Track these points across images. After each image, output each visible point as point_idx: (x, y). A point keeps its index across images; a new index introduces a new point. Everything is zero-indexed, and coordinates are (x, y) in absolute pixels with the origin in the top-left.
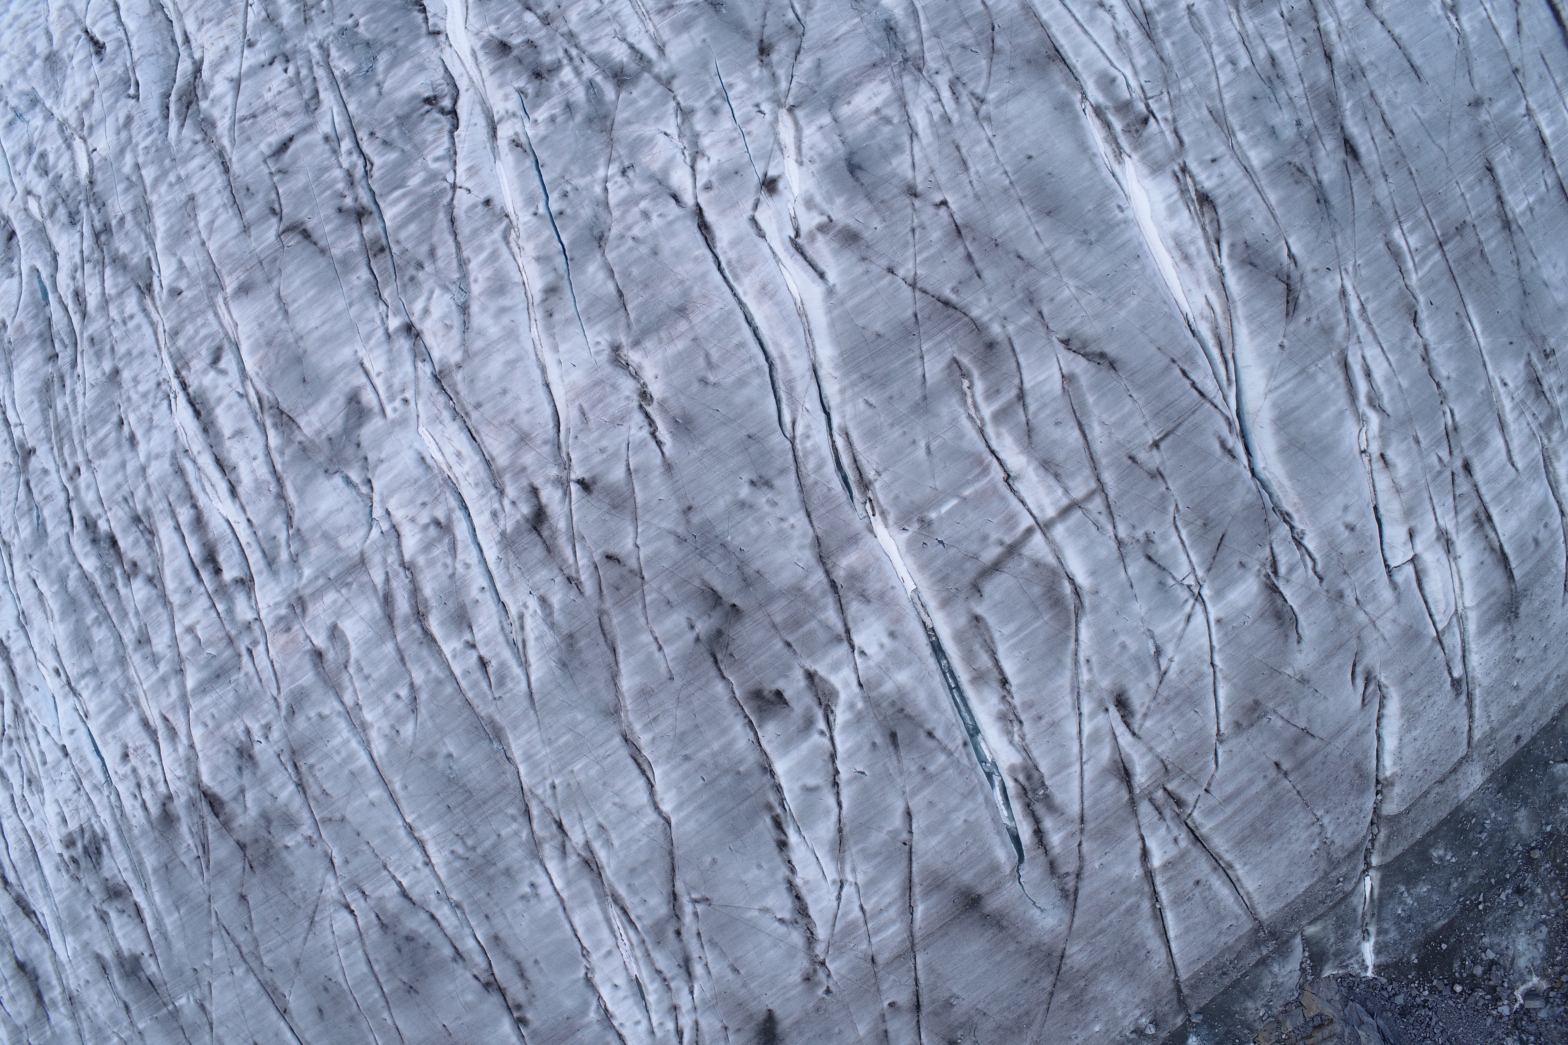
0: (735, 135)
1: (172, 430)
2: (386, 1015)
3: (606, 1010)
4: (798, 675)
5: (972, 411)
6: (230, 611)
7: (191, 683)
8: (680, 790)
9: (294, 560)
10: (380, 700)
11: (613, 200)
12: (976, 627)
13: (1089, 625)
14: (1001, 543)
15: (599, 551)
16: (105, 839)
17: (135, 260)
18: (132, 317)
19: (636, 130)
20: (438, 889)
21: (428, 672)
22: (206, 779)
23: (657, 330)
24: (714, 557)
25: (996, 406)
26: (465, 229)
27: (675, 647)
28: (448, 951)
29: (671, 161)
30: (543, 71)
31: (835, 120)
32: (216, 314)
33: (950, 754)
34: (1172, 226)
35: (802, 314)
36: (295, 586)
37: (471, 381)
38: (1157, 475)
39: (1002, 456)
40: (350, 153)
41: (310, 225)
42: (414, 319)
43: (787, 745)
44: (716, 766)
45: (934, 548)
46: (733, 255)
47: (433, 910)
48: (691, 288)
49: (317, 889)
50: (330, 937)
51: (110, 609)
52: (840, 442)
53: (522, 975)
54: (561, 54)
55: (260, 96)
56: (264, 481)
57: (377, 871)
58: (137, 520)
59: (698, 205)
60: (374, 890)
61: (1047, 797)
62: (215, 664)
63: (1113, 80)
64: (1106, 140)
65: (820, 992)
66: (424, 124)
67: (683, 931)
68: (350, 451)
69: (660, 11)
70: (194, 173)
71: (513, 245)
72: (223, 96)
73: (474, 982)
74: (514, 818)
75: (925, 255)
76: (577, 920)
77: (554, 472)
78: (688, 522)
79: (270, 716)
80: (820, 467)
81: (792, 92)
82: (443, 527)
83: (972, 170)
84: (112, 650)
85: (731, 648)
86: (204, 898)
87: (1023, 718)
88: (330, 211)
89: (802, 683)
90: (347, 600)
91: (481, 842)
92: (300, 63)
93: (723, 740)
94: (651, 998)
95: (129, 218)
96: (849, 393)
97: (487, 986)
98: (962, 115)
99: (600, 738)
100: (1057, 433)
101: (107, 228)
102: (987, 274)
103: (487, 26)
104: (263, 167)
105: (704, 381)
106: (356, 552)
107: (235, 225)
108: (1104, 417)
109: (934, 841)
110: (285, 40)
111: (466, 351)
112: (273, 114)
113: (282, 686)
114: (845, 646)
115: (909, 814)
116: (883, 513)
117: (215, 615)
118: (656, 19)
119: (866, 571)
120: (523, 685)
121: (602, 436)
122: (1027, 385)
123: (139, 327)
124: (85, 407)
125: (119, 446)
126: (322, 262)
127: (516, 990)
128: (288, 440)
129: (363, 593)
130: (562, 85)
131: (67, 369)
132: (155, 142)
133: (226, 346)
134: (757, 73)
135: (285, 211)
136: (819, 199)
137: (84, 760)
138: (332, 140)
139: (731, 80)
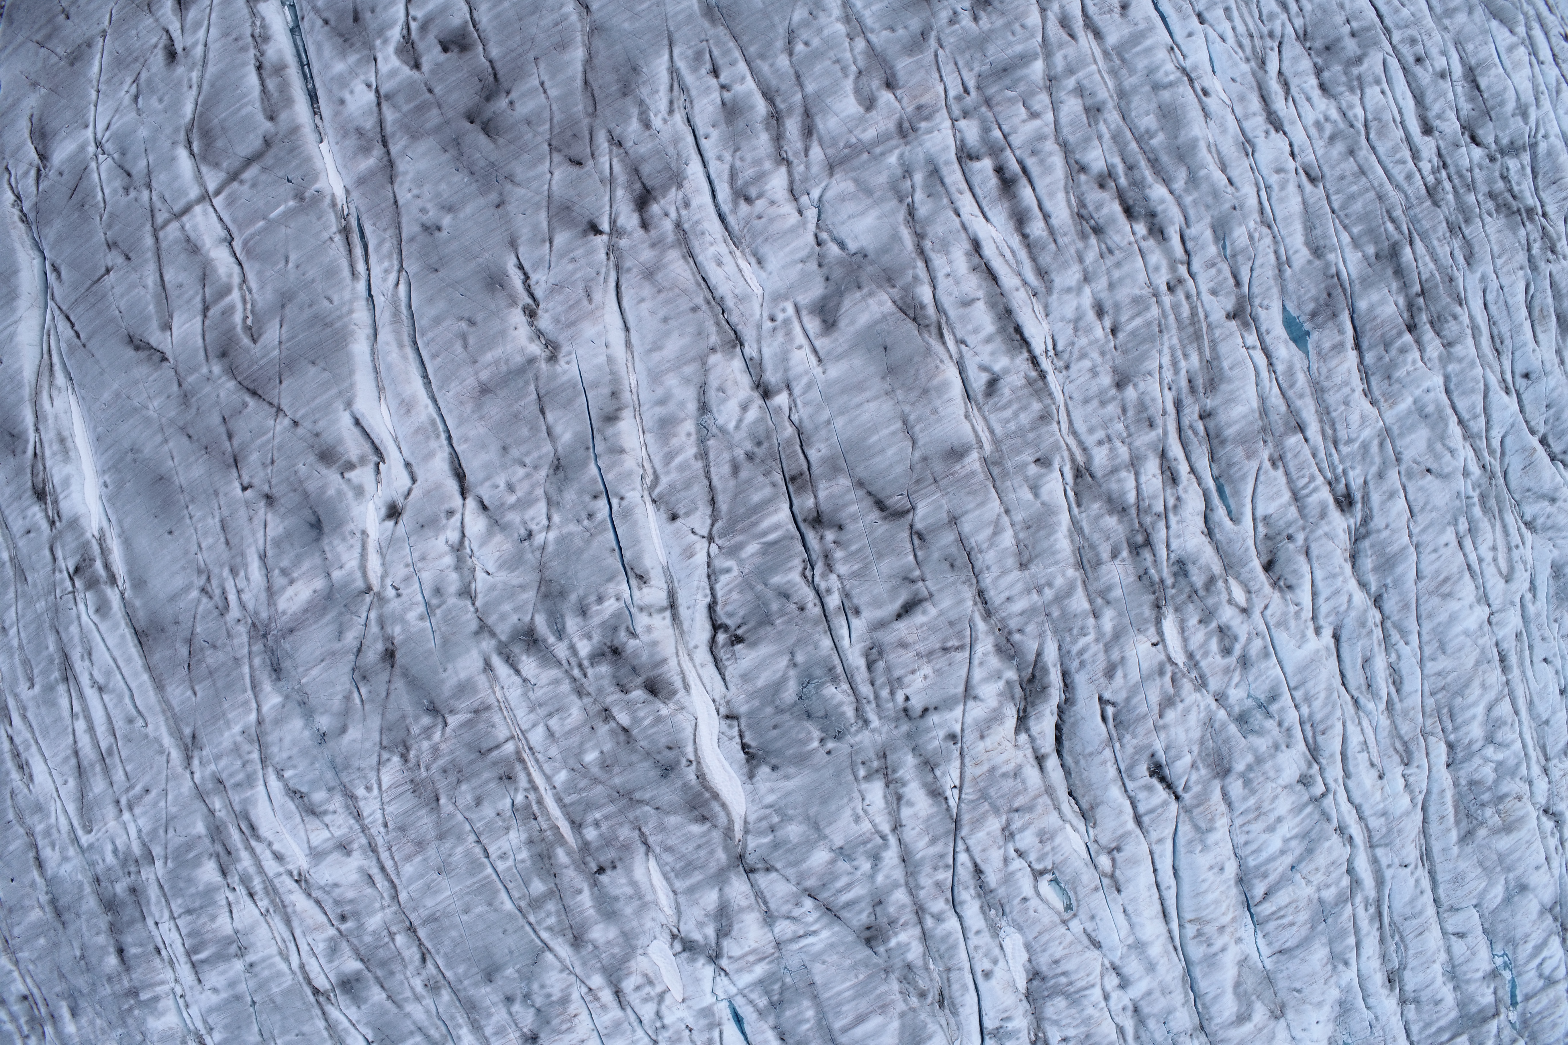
0: (419, 565)
1: (1051, 318)
4: (426, 66)
5: (248, 295)
6: (986, 130)
7: (1038, 67)
9: (908, 173)
11: (542, 506)
12: (273, 112)
13: (184, 117)
15: (587, 169)
17: (1096, 507)
18: (1100, 443)
19: (516, 578)
21: (772, 65)
23: (509, 373)
24: (482, 163)
25: (227, 300)
26: (699, 490)
27: (529, 85)
29: (483, 544)
30: (609, 656)
31: (329, 574)
32: (992, 432)
33: (314, 9)
34: (68, 469)
35: (380, 389)
36: (908, 147)
37: (700, 333)
38: (111, 245)
39: (232, 259)
40: (829, 591)
41: (875, 514)
42: (758, 401)
43: (446, 8)
45: (295, 176)
46: (433, 444)
48: (473, 412)
51: (1134, 145)
52: (361, 267)
54: (590, 672)
55: (938, 672)
56: (939, 253)
59: (464, 497)
62: (1007, 81)
63: (97, 611)
64: (110, 551)
66: (742, 612)
68: (837, 273)
69: (488, 708)
70: (1021, 594)
71: (650, 471)
72: (986, 680)
75: (264, 438)
77: (623, 242)
78: (501, 194)
79: (948, 31)
80: (380, 244)
81: (365, 608)
82: (742, 195)
83: (217, 520)
84: (1133, 105)
85: (480, 86)
87: (250, 40)
88: (850, 527)
89: (424, 60)
90: (851, 131)
92: (890, 705)
93: (499, 9)
95: (1105, 555)
96: (345, 309)
98: (220, 576)
99: (610, 8)
100: (182, 277)
101: (1135, 549)
102: (216, 420)
103: (671, 715)
104: (933, 589)
105: (472, 322)
106: (838, 176)
107: (967, 527)
108: (143, 292)
110: (909, 735)
111: (704, 364)
112: (921, 647)
113: (931, 57)
114: (382, 92)
116: (334, 205)
117: (1004, 128)
118: (491, 700)
119: (355, 155)
120: (676, 51)
121: (572, 273)
122: (199, 319)
123: (1091, 430)
124: (1160, 352)
125: (1118, 306)
126: (861, 472)
128: (907, 290)
129: (834, 139)
130: (589, 637)
131: (1188, 400)
132: (1075, 641)
133: (980, 398)
134: (397, 629)
135: (906, 534)
136: (350, 495)
137: (1179, 9)
138: (850, 610)
139: (421, 624)
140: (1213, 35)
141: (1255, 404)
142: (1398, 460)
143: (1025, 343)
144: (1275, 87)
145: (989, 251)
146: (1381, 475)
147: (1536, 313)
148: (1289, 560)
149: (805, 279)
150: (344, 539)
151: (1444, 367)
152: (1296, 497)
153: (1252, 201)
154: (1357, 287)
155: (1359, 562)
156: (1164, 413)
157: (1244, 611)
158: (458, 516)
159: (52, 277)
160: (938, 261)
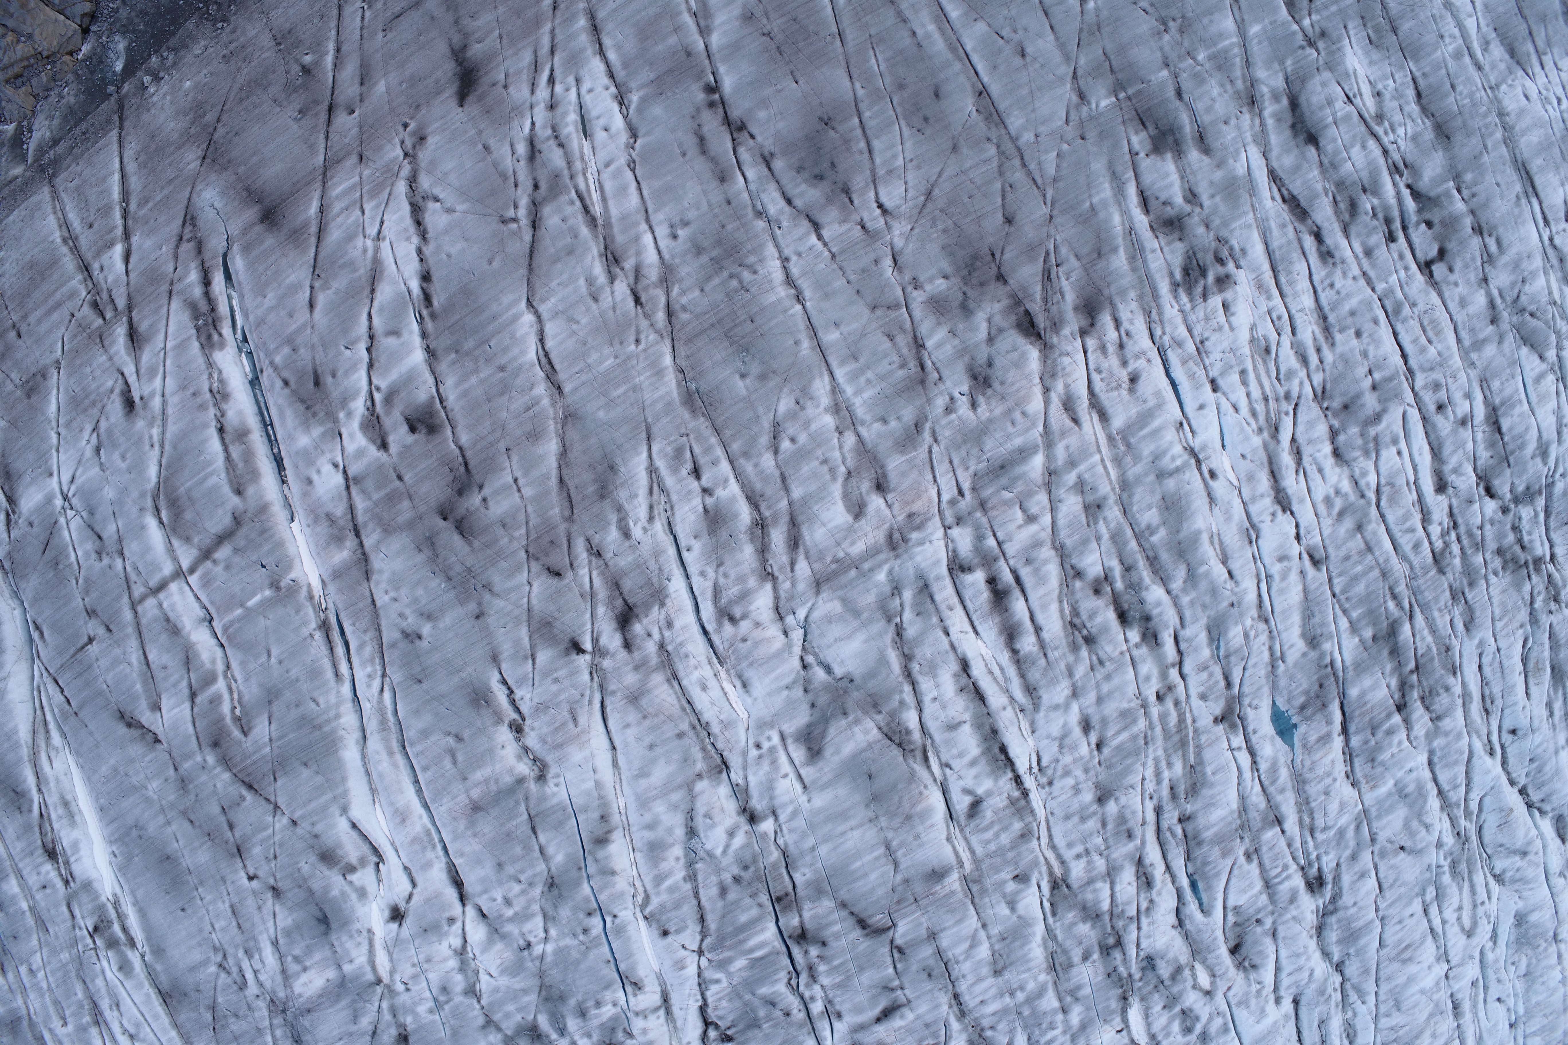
0: (425, 966)
1: (1037, 734)
2: (860, 92)
3: (621, 103)
4: (393, 448)
5: (234, 685)
6: (980, 538)
7: (1038, 461)
8: (512, 336)
9: (897, 589)
10: (813, 437)
11: (539, 921)
12: (239, 484)
13: (149, 480)
14: (215, 562)
15: (566, 581)
16: (1175, 286)
17: (1070, 916)
18: (1078, 857)
19: (517, 983)
20: (778, 232)
21: (756, 465)
22: (1034, 354)
23: (499, 792)
24: (458, 568)
25: (213, 689)
26: (688, 910)
27: (502, 481)
28: (778, 164)
29: (484, 950)
31: (340, 967)
32: (972, 852)
33: (272, 363)
34: (76, 833)
35: (373, 791)
36: (898, 562)
37: (686, 760)
38: (91, 613)
39: (214, 641)
40: (812, 998)
41: (858, 933)
42: (745, 827)
43: (410, 379)
44: (476, 360)
45: (269, 561)
46: (430, 855)
47: (787, 209)
48: (467, 828)
49: (916, 231)
50: (910, 177)
51: (1133, 544)
52: (344, 668)
53: (702, 140)
56: (926, 674)
57: (842, 252)
58: (1089, 640)
59: (464, 905)
60: (850, 230)
61: (196, 318)
62: (1004, 481)
63: (120, 969)
64: (126, 916)
65: (412, 125)
66: (731, 1017)
67: (530, 188)
68: (823, 700)
70: (994, 998)
71: (641, 889)
73: (754, 130)
74: (684, 308)
75: (265, 834)
76: (634, 199)
77: (606, 663)
78: (480, 604)
79: (943, 422)
80: (361, 646)
81: (377, 998)
82: (726, 615)
83: (227, 905)
84: (1136, 498)
85: (451, 478)
86: (1058, 220)
87: (208, 395)
88: (834, 944)
89: (391, 439)
90: (838, 544)
91: (722, 283)
93: (466, 385)
94: (573, 117)
95: (1077, 959)
96: (332, 713)
97: (742, 127)
98: (236, 956)
99: (584, 392)
100: (166, 659)
101: (1106, 951)
102: (216, 810)
104: (911, 996)
105: (459, 738)
106: (824, 595)
107: (945, 941)
108: (128, 670)
109: (293, 278)
111: (691, 790)
113: (925, 455)
114: (350, 474)
115: (311, 305)
116: (311, 597)
117: (999, 534)
120: (655, 448)
121: (557, 694)
122: (187, 705)
123: (1070, 845)
124: (1144, 765)
125: (1104, 721)
126: (844, 894)
127: (711, 123)
128: (894, 715)
129: (820, 552)
130: (589, 1036)
131: (1168, 806)
132: (1044, 1033)
133: (963, 820)
134: (409, 1020)
135: (886, 950)
136: (354, 897)
137: (1192, 376)
138: (832, 1014)
139: (431, 1017)
140: (1226, 405)
141: (1234, 805)
142: (1373, 840)
143: (1010, 762)
144: (1286, 459)
145: (977, 671)
146: (1354, 857)
147: (1531, 665)
148: (1256, 942)
149: (790, 705)
150: (351, 937)
151: (1430, 743)
152: (1268, 885)
153: (1252, 596)
154: (1350, 674)
155: (1325, 933)
156: (1144, 823)
157: (1208, 993)
158: (459, 924)
159: (36, 635)
160: (926, 685)
